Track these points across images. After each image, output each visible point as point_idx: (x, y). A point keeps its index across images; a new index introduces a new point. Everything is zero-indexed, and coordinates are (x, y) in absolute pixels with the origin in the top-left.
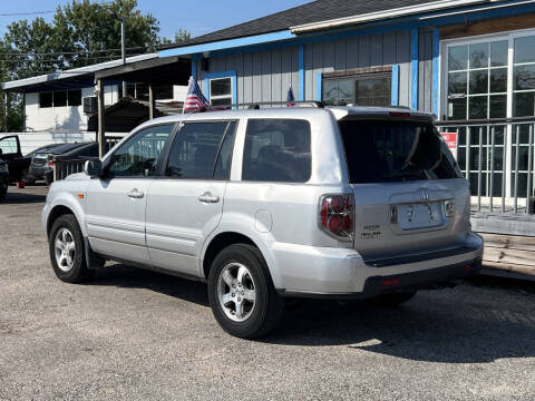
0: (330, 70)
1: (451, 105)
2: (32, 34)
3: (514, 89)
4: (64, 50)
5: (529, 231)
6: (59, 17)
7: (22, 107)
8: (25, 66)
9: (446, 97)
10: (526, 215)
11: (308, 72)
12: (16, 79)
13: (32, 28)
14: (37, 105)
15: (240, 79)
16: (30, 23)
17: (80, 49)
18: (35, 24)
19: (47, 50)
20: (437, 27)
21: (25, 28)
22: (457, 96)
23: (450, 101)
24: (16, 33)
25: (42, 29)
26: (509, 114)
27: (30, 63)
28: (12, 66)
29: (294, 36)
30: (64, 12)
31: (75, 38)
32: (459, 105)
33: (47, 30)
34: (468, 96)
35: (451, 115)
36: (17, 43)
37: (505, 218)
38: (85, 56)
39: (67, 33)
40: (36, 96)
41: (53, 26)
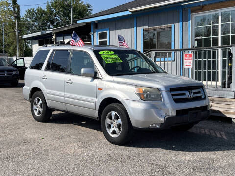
0: (147, 27)
1: (196, 42)
2: (36, 14)
3: (221, 34)
4: (51, 21)
5: (222, 95)
6: (48, 6)
7: (31, 46)
8: (33, 28)
9: (194, 38)
10: (221, 88)
11: (138, 28)
12: (30, 34)
13: (36, 11)
14: (37, 45)
15: (111, 32)
16: (35, 9)
17: (57, 20)
18: (38, 10)
19: (43, 21)
20: (190, 8)
21: (33, 11)
22: (198, 38)
23: (196, 40)
24: (30, 13)
25: (41, 12)
26: (220, 45)
27: (36, 27)
28: (28, 28)
29: (131, 13)
30: (50, 4)
31: (55, 15)
32: (199, 41)
33: (43, 12)
34: (203, 37)
35: (196, 46)
36: (30, 18)
37: (212, 90)
38: (59, 23)
39: (51, 13)
40: (37, 41)
41: (46, 10)
